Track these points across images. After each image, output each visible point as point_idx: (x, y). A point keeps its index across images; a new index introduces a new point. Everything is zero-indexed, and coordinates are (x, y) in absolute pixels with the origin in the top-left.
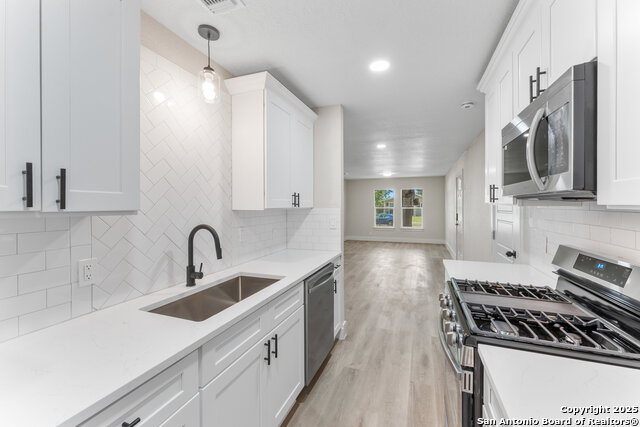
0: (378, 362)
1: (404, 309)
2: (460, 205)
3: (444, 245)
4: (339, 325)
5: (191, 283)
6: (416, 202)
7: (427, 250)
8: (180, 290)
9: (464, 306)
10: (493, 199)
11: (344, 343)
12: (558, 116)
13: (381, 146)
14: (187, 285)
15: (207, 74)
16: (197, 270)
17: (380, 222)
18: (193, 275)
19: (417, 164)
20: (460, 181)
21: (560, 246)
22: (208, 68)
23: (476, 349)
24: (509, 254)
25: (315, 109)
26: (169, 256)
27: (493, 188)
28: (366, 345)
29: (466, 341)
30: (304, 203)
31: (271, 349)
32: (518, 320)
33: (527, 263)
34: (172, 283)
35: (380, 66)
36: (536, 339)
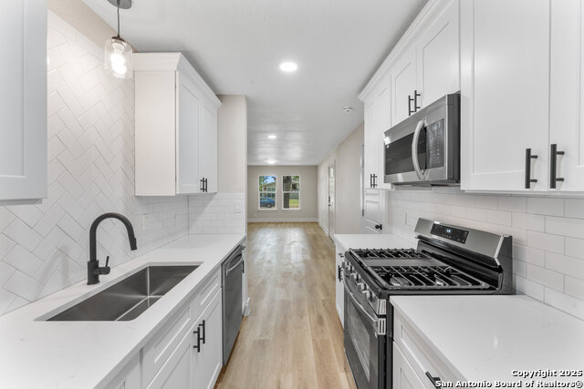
0: (283, 329)
1: (295, 280)
2: (332, 189)
3: (317, 223)
4: (245, 302)
5: (93, 279)
6: (295, 187)
7: (305, 228)
8: (81, 290)
9: (370, 269)
10: (373, 185)
11: (250, 318)
12: (435, 128)
13: (272, 137)
14: (89, 284)
15: (116, 45)
16: (102, 264)
17: (263, 205)
18: (95, 271)
19: (295, 155)
20: (332, 170)
21: (420, 219)
22: (118, 38)
23: (388, 300)
24: (377, 227)
25: (220, 96)
26: (63, 252)
27: (373, 177)
28: (269, 316)
29: (380, 296)
30: (211, 188)
31: (200, 335)
32: (408, 274)
33: (390, 233)
34: (67, 284)
35: (289, 67)
36: (425, 286)
